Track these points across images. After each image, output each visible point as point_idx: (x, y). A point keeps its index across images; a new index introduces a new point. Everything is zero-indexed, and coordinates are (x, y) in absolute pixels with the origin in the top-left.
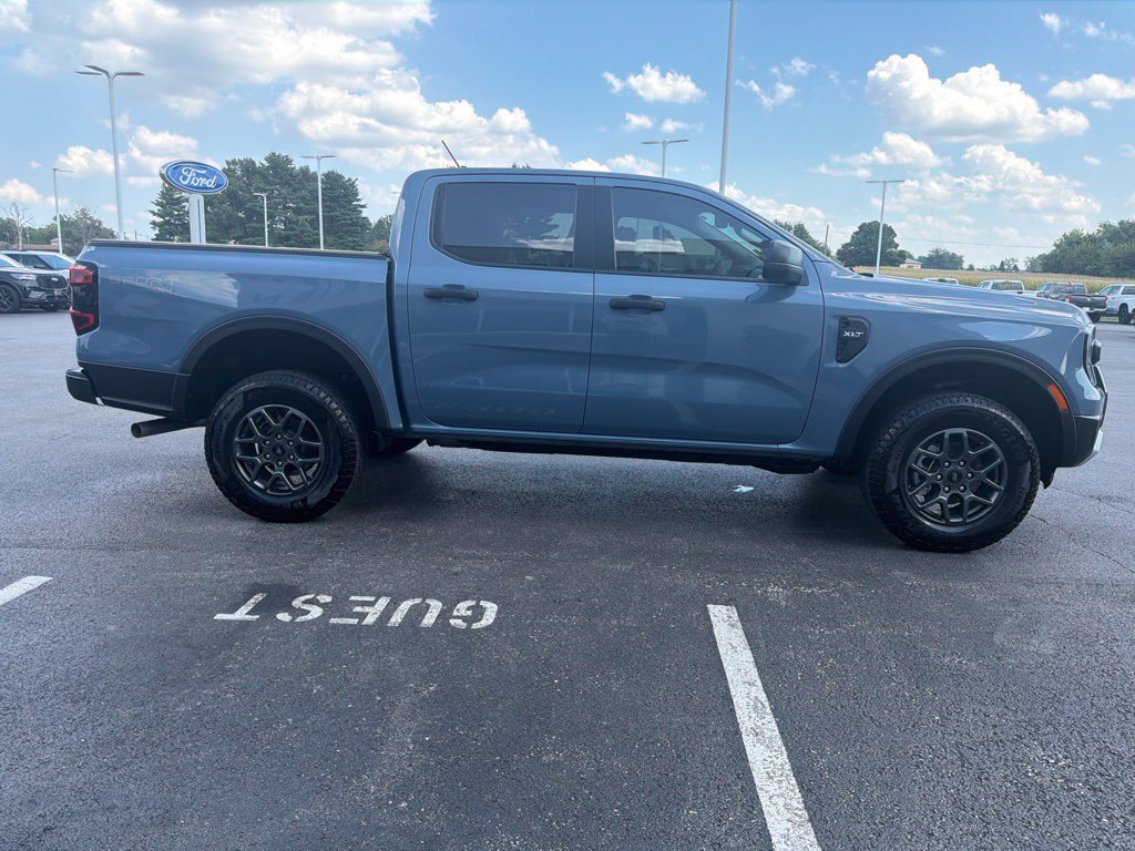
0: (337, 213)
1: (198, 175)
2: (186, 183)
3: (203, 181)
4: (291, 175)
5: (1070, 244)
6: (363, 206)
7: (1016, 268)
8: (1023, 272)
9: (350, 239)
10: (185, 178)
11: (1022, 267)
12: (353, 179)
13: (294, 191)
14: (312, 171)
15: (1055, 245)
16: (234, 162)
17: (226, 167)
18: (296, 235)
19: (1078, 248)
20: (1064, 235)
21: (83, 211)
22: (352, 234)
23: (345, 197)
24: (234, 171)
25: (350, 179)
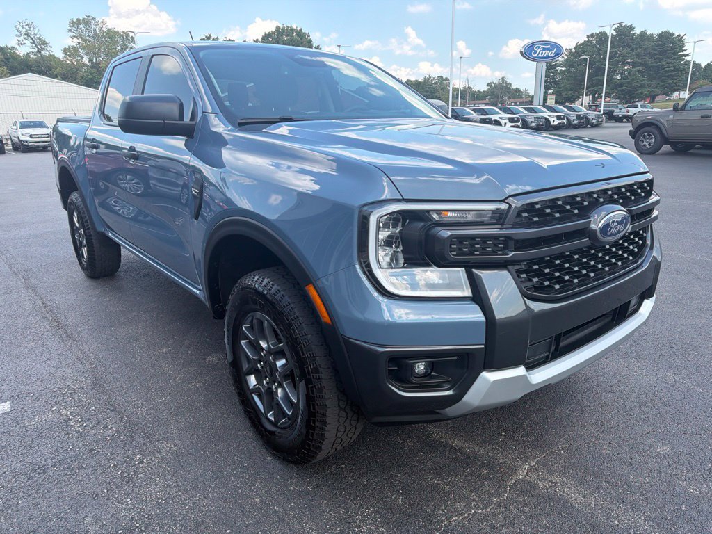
0: (663, 63)
1: (544, 49)
2: (535, 55)
3: (547, 53)
4: (632, 39)
6: (688, 55)
9: (671, 81)
10: (535, 53)
12: (682, 35)
13: (632, 50)
14: (648, 33)
16: (592, 35)
17: (586, 39)
18: (628, 83)
21: (503, 78)
22: (672, 77)
23: (673, 49)
24: (591, 42)
25: (679, 36)
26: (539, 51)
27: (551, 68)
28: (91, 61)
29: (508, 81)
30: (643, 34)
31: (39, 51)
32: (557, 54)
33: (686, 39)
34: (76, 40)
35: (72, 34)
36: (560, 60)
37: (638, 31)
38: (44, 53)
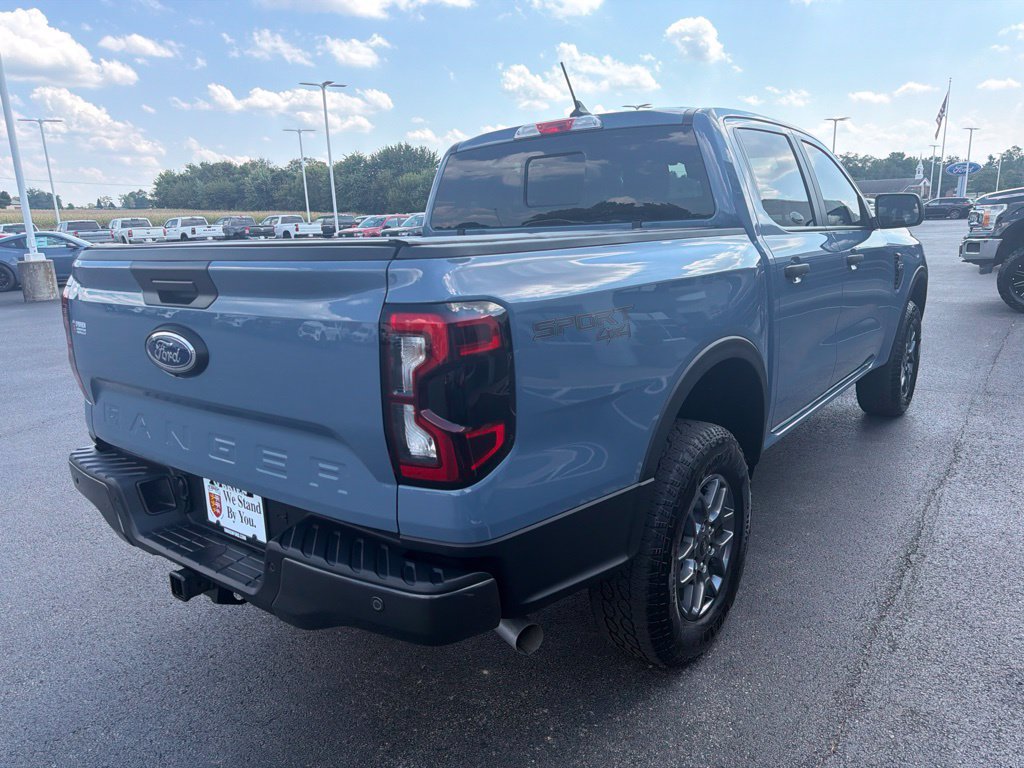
5: (168, 183)
7: (112, 205)
8: (119, 209)
11: (118, 204)
15: (155, 183)
19: (177, 186)
20: (160, 175)
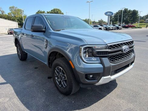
26: (108, 14)
27: (111, 17)
28: (14, 16)
29: (102, 20)
30: (130, 10)
31: (3, 13)
32: (112, 14)
33: (138, 11)
34: (11, 11)
35: (10, 10)
36: (113, 15)
37: (129, 10)
38: (4, 14)
